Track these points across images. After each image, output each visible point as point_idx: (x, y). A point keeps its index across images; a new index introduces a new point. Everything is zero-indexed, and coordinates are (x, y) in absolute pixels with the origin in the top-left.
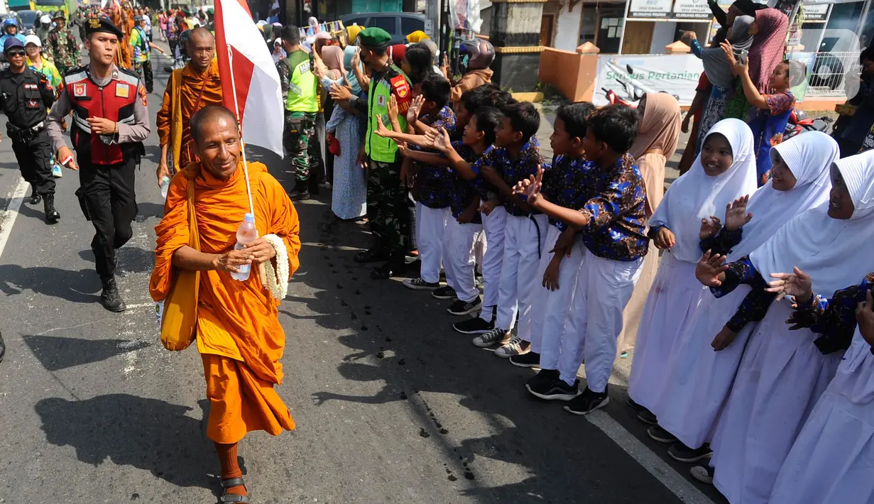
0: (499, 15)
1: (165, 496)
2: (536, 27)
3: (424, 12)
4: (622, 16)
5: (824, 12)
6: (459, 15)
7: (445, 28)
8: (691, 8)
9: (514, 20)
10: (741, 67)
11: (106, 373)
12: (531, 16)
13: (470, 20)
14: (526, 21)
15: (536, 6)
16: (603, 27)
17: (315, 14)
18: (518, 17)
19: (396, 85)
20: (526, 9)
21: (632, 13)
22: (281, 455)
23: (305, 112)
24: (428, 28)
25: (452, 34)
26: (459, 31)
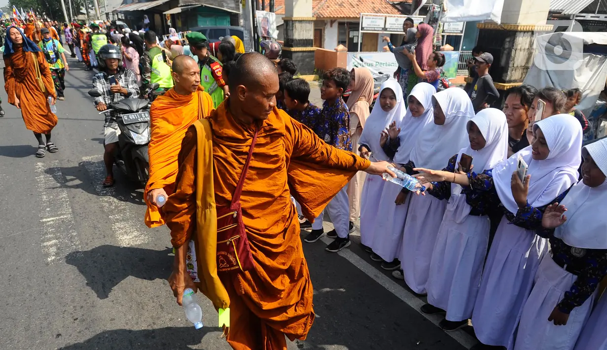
0: (288, 28)
1: (80, 332)
2: (311, 36)
3: (242, 27)
4: (358, 30)
5: (461, 29)
6: (263, 28)
7: (256, 35)
8: (395, 26)
9: (297, 31)
10: (411, 56)
11: (34, 263)
12: (308, 28)
13: (271, 31)
14: (304, 32)
15: (309, 23)
16: (350, 36)
17: (174, 26)
18: (300, 29)
19: (214, 68)
20: (304, 25)
21: (364, 28)
22: (157, 297)
23: (164, 88)
24: (247, 36)
25: (261, 39)
26: (265, 38)
